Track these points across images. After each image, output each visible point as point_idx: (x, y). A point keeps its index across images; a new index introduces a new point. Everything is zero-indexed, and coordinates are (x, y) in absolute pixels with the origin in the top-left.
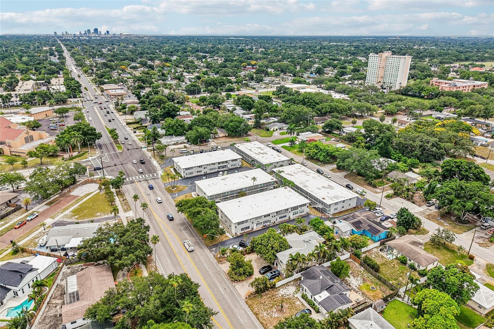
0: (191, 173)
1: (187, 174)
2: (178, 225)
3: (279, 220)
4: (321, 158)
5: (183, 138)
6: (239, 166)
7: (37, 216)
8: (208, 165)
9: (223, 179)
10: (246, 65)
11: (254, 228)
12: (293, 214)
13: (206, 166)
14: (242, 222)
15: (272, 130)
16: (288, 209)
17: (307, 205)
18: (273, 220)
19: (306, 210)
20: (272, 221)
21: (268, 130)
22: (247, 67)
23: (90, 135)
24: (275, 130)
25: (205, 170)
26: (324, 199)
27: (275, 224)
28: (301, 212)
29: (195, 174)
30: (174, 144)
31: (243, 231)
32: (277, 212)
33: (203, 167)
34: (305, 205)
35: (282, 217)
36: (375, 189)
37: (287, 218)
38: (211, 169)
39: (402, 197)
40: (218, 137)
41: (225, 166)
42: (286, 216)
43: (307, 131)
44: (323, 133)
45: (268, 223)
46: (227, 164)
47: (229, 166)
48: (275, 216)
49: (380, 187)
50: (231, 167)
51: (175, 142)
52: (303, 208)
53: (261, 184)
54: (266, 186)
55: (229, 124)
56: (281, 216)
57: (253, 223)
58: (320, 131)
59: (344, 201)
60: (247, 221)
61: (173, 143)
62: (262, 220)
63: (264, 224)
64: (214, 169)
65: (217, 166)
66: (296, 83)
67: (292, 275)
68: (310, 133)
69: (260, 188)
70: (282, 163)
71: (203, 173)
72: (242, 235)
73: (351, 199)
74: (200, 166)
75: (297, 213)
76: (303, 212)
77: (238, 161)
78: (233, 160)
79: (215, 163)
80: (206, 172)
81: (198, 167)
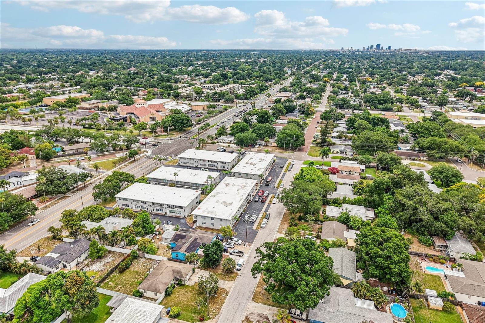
0: (185, 163)
1: (181, 162)
3: (156, 211)
6: (227, 170)
7: (83, 159)
8: (199, 160)
10: (466, 86)
11: (133, 208)
12: (170, 212)
13: (197, 160)
14: (123, 199)
15: (331, 151)
16: (163, 205)
17: (183, 208)
18: (150, 209)
19: (183, 213)
22: (467, 88)
24: (335, 152)
25: (197, 164)
26: (199, 209)
27: (152, 213)
28: (178, 213)
29: (188, 164)
32: (153, 203)
33: (195, 161)
34: (181, 207)
35: (159, 210)
37: (164, 213)
38: (201, 164)
40: (270, 145)
41: (214, 165)
42: (162, 210)
45: (145, 210)
46: (216, 164)
47: (218, 167)
48: (151, 206)
50: (219, 168)
52: (179, 210)
53: (196, 184)
56: (158, 208)
57: (132, 203)
59: (212, 219)
60: (126, 199)
63: (142, 209)
64: (205, 165)
65: (207, 163)
70: (252, 176)
71: (195, 166)
73: (221, 220)
74: (193, 159)
75: (174, 213)
76: (181, 214)
77: (227, 164)
78: (222, 162)
79: (205, 160)
80: (197, 166)
81: (190, 159)
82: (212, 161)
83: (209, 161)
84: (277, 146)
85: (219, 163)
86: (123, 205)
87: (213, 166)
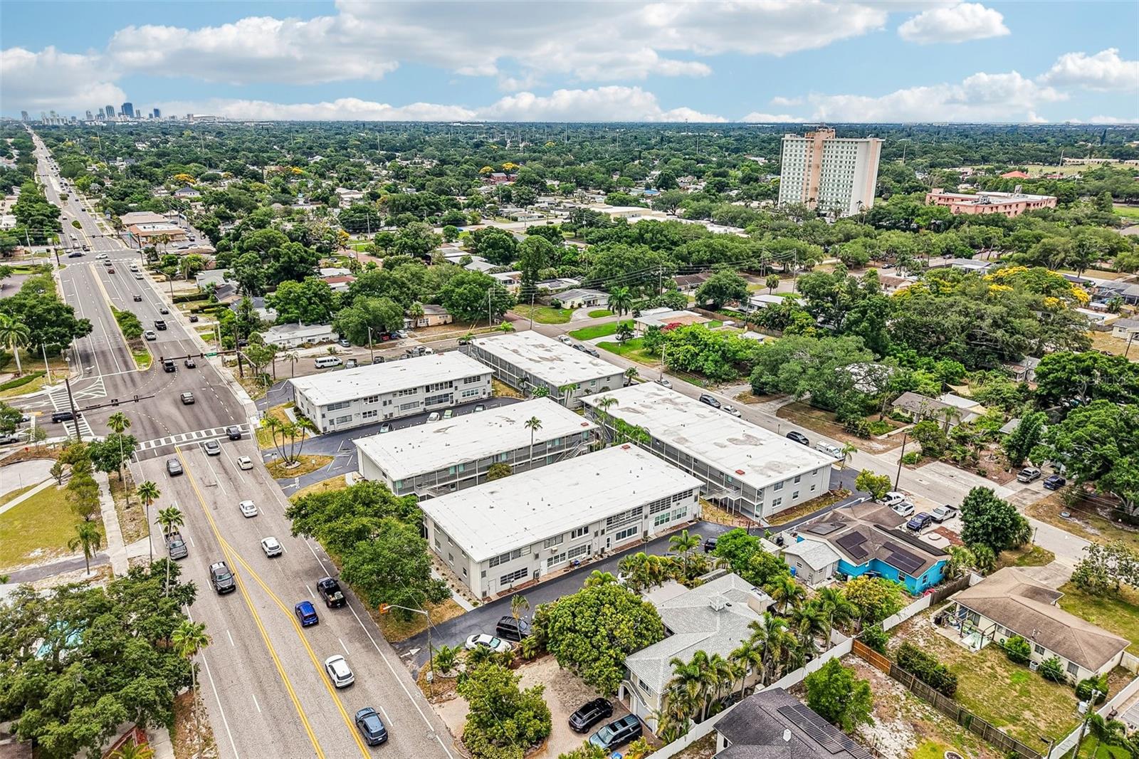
0: (344, 419)
1: (332, 422)
2: (297, 575)
3: (617, 544)
4: (709, 367)
5: (327, 329)
6: (485, 397)
8: (394, 394)
9: (438, 431)
10: (491, 172)
11: (542, 574)
12: (657, 524)
13: (390, 397)
14: (505, 558)
15: (567, 306)
16: (640, 509)
17: (696, 493)
18: (598, 544)
19: (692, 508)
20: (595, 549)
21: (558, 306)
22: (495, 175)
23: (52, 324)
24: (575, 306)
25: (388, 410)
26: (740, 473)
27: (605, 556)
28: (679, 516)
29: (357, 421)
30: (302, 346)
31: (507, 586)
32: (609, 520)
33: (380, 402)
34: (688, 493)
35: (624, 535)
36: (866, 443)
37: (638, 536)
38: (405, 407)
39: (946, 461)
40: (424, 325)
41: (447, 395)
42: (635, 530)
43: (660, 306)
44: (700, 310)
45: (584, 555)
46: (452, 390)
47: (458, 397)
48: (603, 532)
49: (880, 438)
50: (462, 400)
51: (305, 341)
52: (683, 502)
53: (553, 440)
54: (568, 446)
55: (453, 291)
56: (621, 529)
57: (537, 556)
58: (691, 305)
59: (797, 479)
60: (517, 553)
61: (298, 342)
62: (563, 548)
63: (573, 560)
64: (414, 404)
65: (421, 396)
66: (615, 205)
67: (682, 733)
68: (667, 309)
69: (550, 450)
70: (604, 383)
71: (380, 418)
72: (504, 599)
73: (815, 472)
74: (373, 399)
75: (667, 520)
76: (685, 514)
78: (467, 380)
79: (415, 389)
80: (391, 414)
81: (365, 399)
82: (438, 386)
83: (428, 388)
84: (445, 323)
85: (461, 386)
86: (504, 580)
87: (440, 399)
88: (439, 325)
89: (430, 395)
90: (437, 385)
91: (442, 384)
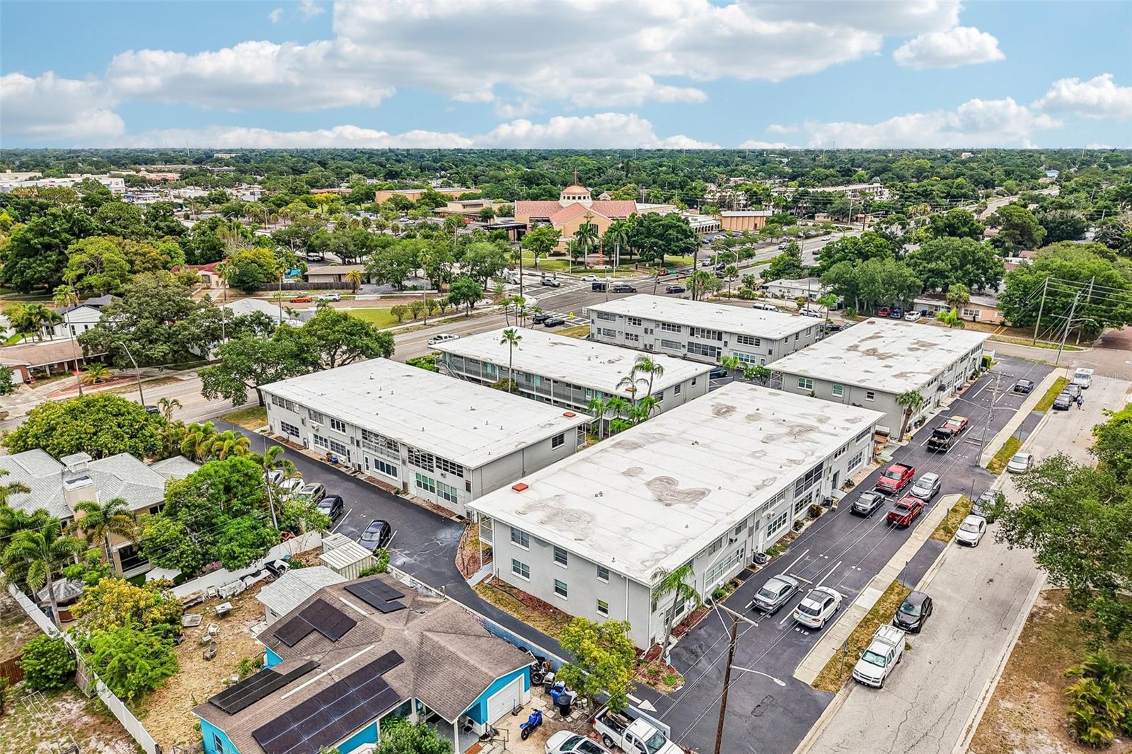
0: (609, 333)
1: (599, 331)
3: (374, 473)
8: (657, 323)
11: (310, 447)
12: (418, 484)
13: (651, 326)
14: (281, 402)
17: (467, 476)
20: (353, 459)
25: (649, 340)
28: (447, 496)
31: (285, 435)
32: (364, 433)
33: (643, 326)
35: (383, 467)
37: (395, 482)
38: (665, 343)
41: (713, 348)
42: (394, 471)
45: (343, 458)
46: (721, 344)
48: (358, 444)
52: (451, 480)
56: (380, 457)
57: (303, 421)
60: (290, 404)
62: (323, 431)
63: (334, 454)
65: (685, 337)
71: (640, 346)
73: (604, 572)
75: (432, 490)
76: (455, 500)
77: (764, 347)
78: (743, 339)
79: (679, 327)
80: (651, 346)
81: (630, 319)
82: (707, 332)
83: (693, 331)
84: (1003, 324)
85: (733, 342)
86: (283, 426)
87: (707, 351)
88: (991, 324)
89: (694, 340)
90: (703, 330)
91: (709, 332)
